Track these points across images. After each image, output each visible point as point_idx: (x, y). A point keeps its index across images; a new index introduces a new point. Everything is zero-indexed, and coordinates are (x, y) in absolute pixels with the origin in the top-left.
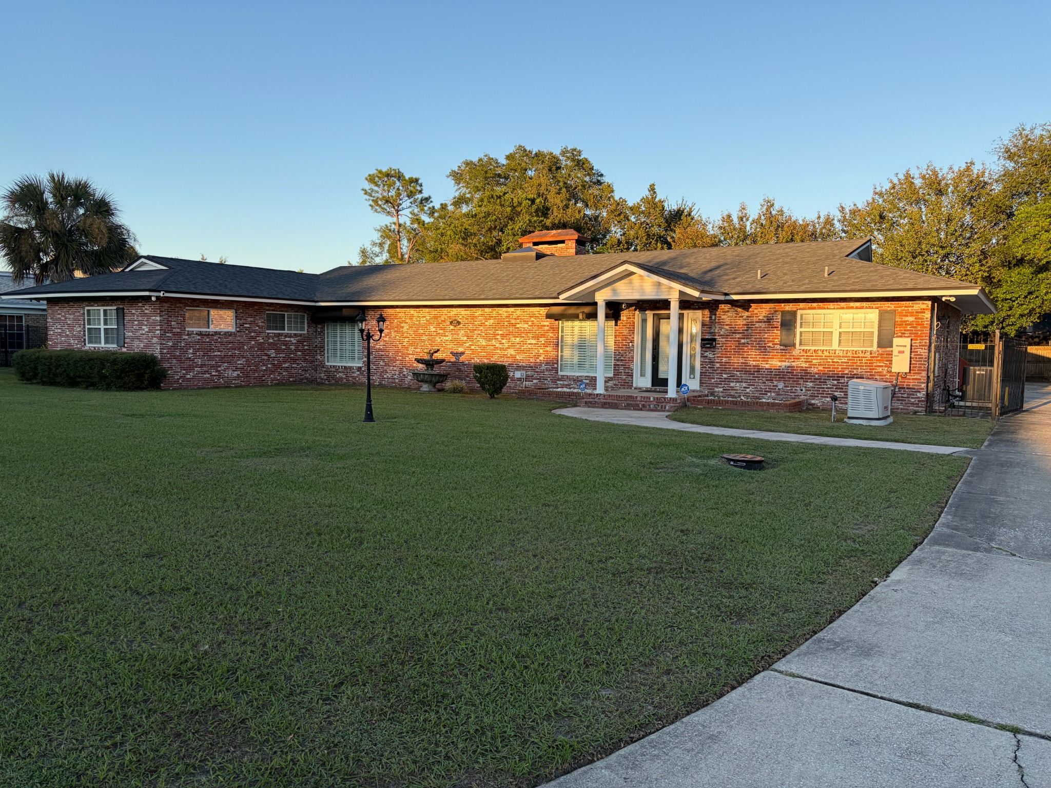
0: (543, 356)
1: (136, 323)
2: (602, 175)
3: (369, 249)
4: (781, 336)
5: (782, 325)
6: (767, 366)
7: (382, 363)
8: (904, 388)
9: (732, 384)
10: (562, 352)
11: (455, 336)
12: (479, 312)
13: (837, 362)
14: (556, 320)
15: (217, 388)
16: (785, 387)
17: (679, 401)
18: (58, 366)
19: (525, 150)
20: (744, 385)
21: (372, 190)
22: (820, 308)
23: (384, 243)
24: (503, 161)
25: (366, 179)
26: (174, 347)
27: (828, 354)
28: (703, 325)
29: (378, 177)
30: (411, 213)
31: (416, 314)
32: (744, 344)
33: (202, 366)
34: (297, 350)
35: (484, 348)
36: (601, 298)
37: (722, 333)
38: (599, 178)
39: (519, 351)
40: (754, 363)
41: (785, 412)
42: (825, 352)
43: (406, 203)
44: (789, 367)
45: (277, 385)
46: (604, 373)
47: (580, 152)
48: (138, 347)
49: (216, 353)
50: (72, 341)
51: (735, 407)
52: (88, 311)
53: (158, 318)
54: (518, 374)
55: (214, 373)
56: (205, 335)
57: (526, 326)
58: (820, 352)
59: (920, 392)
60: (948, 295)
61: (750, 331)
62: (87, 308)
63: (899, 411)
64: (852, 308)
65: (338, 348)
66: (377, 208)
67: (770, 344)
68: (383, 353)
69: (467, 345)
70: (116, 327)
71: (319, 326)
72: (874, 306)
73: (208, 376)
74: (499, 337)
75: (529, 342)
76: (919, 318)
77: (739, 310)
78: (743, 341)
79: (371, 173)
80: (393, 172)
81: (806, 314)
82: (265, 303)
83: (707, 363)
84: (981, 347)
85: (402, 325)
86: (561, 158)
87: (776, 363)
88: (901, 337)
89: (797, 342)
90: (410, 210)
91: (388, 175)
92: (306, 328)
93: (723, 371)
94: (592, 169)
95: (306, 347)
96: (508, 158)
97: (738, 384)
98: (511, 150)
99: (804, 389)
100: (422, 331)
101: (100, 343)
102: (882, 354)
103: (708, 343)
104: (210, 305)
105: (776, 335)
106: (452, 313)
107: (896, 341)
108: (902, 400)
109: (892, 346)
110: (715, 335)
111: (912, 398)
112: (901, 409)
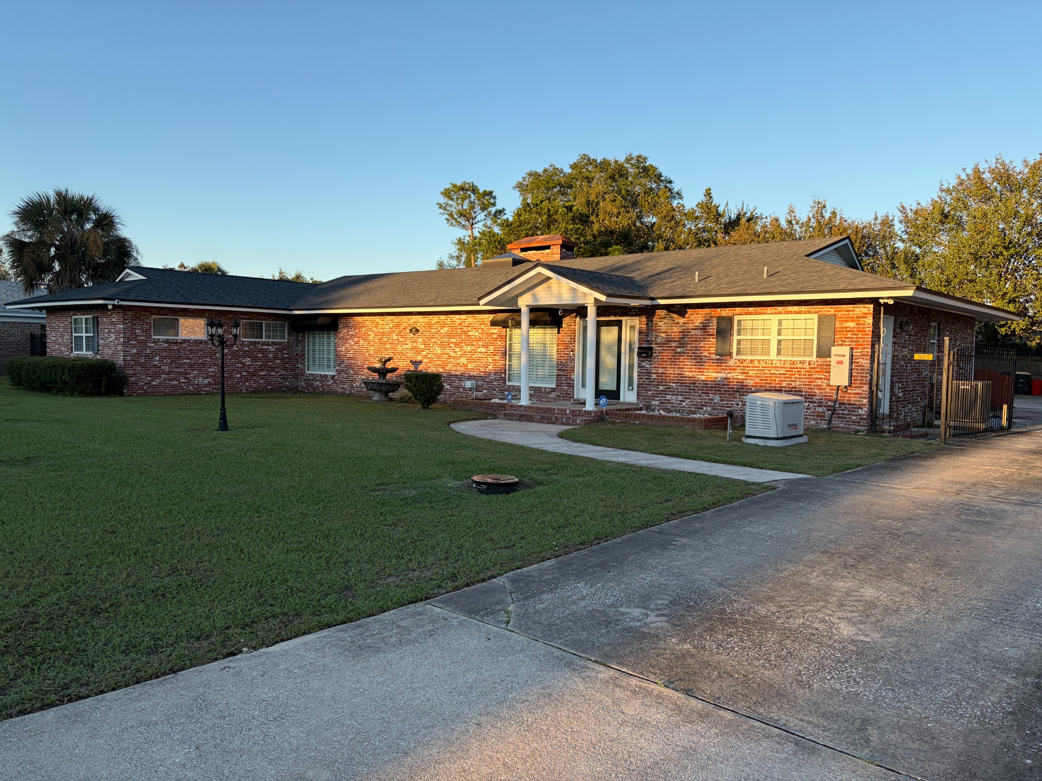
0: (492, 365)
1: (106, 330)
2: (670, 182)
3: (445, 262)
4: (717, 344)
5: (718, 332)
6: (703, 378)
7: (352, 372)
8: (845, 404)
9: (668, 397)
10: (510, 361)
11: (414, 344)
12: (435, 319)
13: (774, 374)
14: (503, 327)
15: (185, 394)
16: (721, 400)
17: (593, 415)
18: (34, 372)
19: (589, 159)
20: (680, 398)
21: (447, 204)
22: (757, 314)
23: (461, 256)
24: (567, 170)
25: (442, 193)
26: (139, 354)
27: (765, 365)
28: (640, 333)
29: (453, 191)
30: (484, 225)
31: (381, 322)
32: (680, 353)
33: (169, 373)
34: (275, 358)
35: (439, 356)
36: (524, 302)
37: (658, 341)
38: (668, 185)
39: (470, 360)
40: (690, 374)
41: (700, 429)
42: (762, 362)
43: (481, 216)
44: (725, 379)
45: (252, 392)
46: (529, 383)
47: (645, 159)
48: (107, 354)
49: (184, 361)
50: (63, 349)
51: (651, 422)
52: (75, 319)
53: (122, 326)
54: (468, 384)
55: (182, 381)
56: (173, 343)
57: (477, 334)
58: (756, 362)
59: (861, 408)
60: (886, 295)
61: (686, 339)
62: (74, 317)
63: (840, 429)
64: (790, 312)
65: (317, 356)
66: (453, 221)
67: (706, 354)
68: (353, 362)
69: (425, 353)
70: (92, 335)
71: (301, 335)
72: (813, 310)
73: (176, 382)
74: (452, 345)
75: (479, 350)
76: (860, 324)
77: (675, 316)
78: (679, 350)
79: (447, 187)
80: (467, 186)
81: (746, 320)
82: (240, 312)
83: (645, 373)
84: (929, 357)
85: (369, 333)
86: (626, 165)
87: (711, 374)
88: (841, 345)
89: (734, 351)
90: (483, 223)
91: (462, 189)
92: (286, 336)
93: (660, 383)
94: (660, 175)
95: (286, 356)
96: (572, 167)
97: (674, 397)
98: (574, 159)
99: (740, 403)
100: (385, 339)
101: (82, 350)
102: (821, 365)
103: (645, 352)
104: (178, 313)
105: (710, 345)
106: (412, 321)
107: (835, 350)
108: (843, 418)
109: (830, 357)
110: (652, 344)
111: (854, 415)
112: (842, 428)
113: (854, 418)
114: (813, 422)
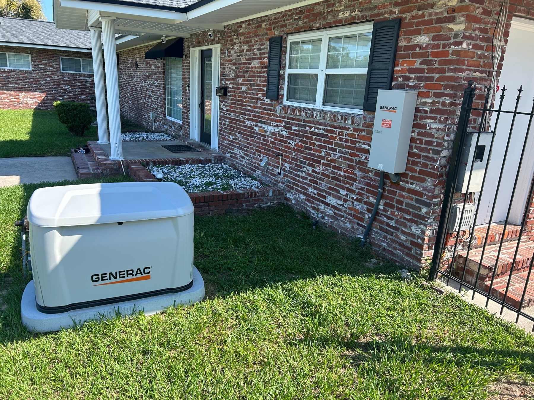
0: (160, 98)
4: (268, 81)
8: (392, 206)
11: (137, 77)
12: (141, 54)
16: (268, 164)
28: (221, 65)
31: (128, 59)
35: (144, 89)
39: (153, 93)
40: (249, 123)
44: (272, 133)
56: (3, 72)
57: (154, 67)
59: (417, 223)
69: (140, 86)
72: (369, 14)
74: (147, 78)
75: (155, 84)
76: (439, 38)
85: (126, 68)
87: (263, 126)
88: (402, 86)
89: (285, 93)
99: (282, 172)
100: (130, 73)
102: (368, 126)
106: (136, 56)
111: (403, 232)
112: (384, 249)
113: (403, 238)
114: (348, 225)
